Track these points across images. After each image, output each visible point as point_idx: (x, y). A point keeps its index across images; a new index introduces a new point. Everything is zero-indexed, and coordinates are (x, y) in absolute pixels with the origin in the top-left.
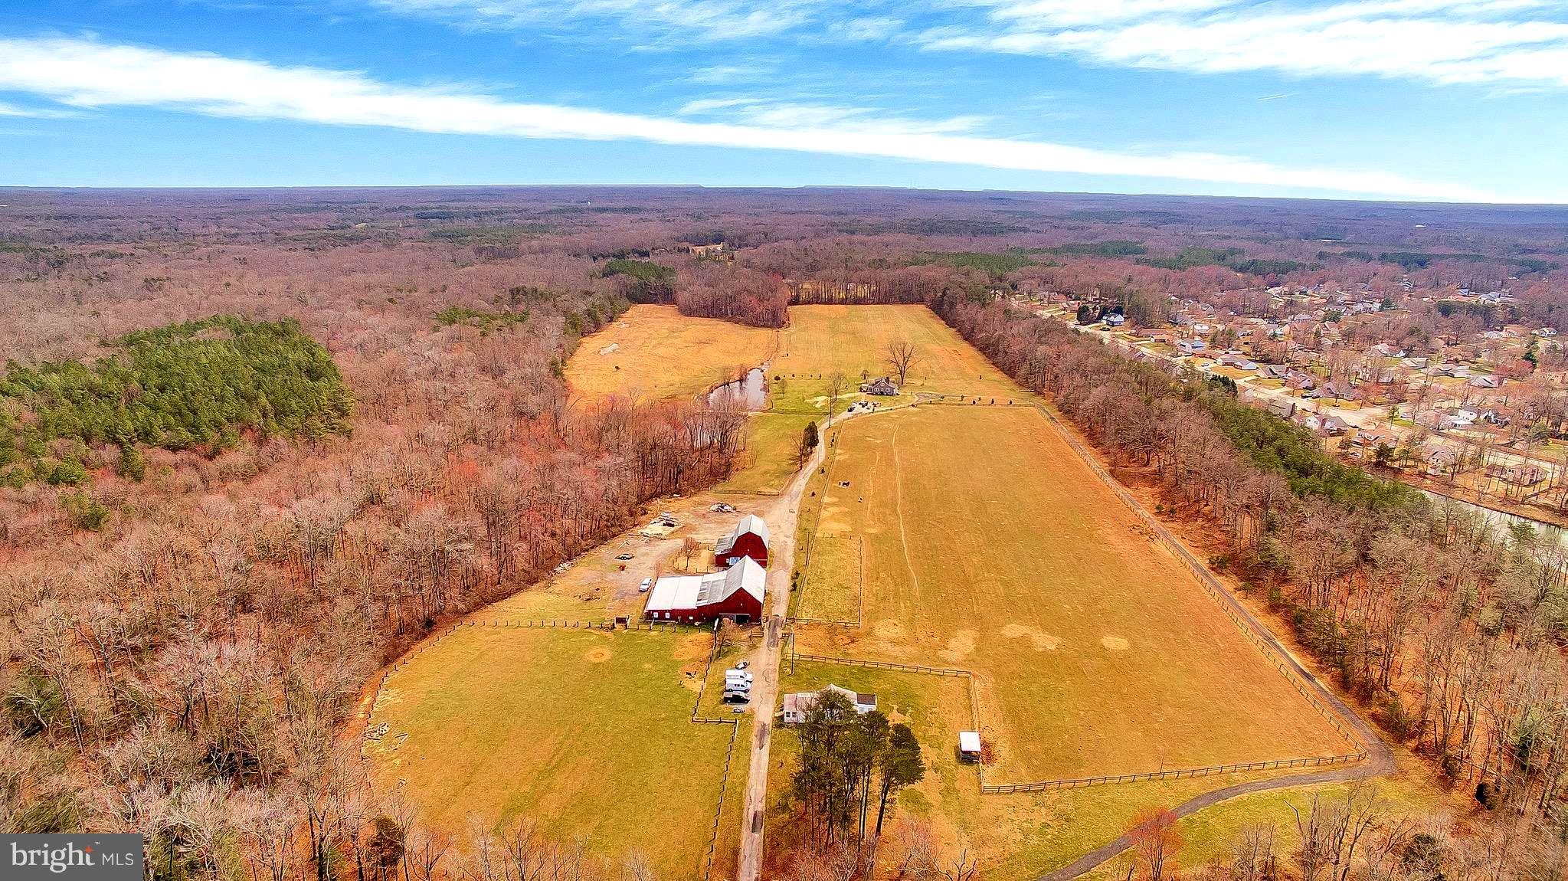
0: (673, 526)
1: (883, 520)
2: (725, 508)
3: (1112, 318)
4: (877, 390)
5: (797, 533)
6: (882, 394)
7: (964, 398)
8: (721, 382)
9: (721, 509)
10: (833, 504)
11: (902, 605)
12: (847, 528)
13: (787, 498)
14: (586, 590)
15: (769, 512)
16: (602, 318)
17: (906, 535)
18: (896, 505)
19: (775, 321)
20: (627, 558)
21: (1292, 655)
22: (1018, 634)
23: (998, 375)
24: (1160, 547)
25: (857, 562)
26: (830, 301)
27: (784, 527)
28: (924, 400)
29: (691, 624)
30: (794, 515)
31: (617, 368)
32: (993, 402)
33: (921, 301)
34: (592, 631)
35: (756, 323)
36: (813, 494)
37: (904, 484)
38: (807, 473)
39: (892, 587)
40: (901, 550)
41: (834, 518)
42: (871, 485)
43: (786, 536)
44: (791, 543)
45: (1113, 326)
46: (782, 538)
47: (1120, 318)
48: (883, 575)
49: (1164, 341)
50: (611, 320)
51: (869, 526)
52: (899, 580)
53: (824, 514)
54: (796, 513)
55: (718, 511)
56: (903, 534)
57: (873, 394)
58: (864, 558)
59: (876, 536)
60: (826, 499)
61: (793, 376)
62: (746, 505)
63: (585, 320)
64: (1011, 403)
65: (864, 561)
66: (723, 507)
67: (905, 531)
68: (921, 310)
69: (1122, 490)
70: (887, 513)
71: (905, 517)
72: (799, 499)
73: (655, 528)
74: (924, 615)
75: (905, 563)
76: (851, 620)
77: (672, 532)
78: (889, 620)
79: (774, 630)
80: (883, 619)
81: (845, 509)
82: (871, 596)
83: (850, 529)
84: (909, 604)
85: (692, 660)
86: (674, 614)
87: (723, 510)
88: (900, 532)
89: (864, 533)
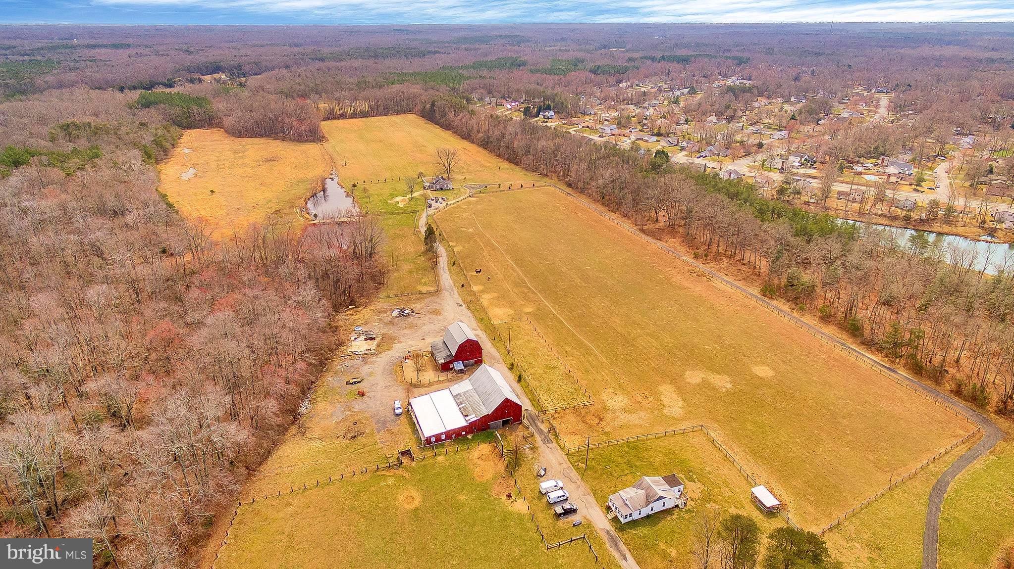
0: (374, 339)
1: (529, 299)
2: (406, 312)
3: (547, 114)
4: (438, 187)
5: (479, 324)
6: (442, 189)
7: (501, 186)
8: (309, 194)
9: (402, 314)
10: (484, 292)
11: (603, 374)
12: (510, 311)
13: (446, 293)
14: (343, 427)
15: (443, 310)
16: (168, 145)
17: (554, 309)
18: (526, 283)
19: (314, 136)
20: (358, 382)
21: (868, 355)
22: (699, 380)
23: (506, 165)
24: (718, 283)
25: (542, 341)
26: (343, 116)
27: (465, 320)
28: (474, 191)
29: (465, 438)
30: (464, 308)
31: (212, 191)
32: (522, 186)
33: (410, 111)
34: (383, 473)
35: (300, 139)
37: (517, 264)
38: (443, 267)
39: (582, 358)
40: (561, 322)
41: (493, 304)
43: (474, 329)
45: (548, 118)
47: (551, 113)
48: (568, 348)
49: (588, 127)
50: (173, 146)
51: (523, 306)
52: (581, 350)
53: (484, 301)
54: (464, 305)
55: (401, 317)
56: (551, 308)
57: (435, 191)
58: (544, 336)
59: (533, 312)
60: (475, 288)
61: (364, 182)
62: (419, 306)
63: (154, 151)
64: (534, 185)
65: (545, 339)
66: (402, 312)
67: (550, 305)
68: (412, 117)
69: (659, 244)
70: (526, 291)
71: (540, 292)
72: (456, 292)
73: (359, 345)
74: (625, 379)
75: (573, 334)
76: (582, 399)
77: (378, 346)
78: (607, 391)
79: (536, 426)
80: (602, 390)
81: (496, 295)
82: (576, 371)
83: (513, 312)
84: (607, 372)
85: (495, 478)
86: (449, 435)
87: (404, 314)
88: (548, 307)
89: (526, 313)
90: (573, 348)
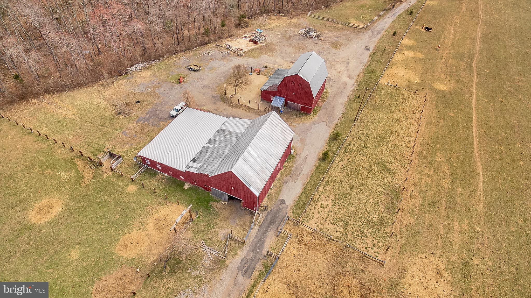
0: (257, 43)
1: (456, 75)
2: (311, 34)
5: (362, 75)
9: (307, 35)
10: (409, 48)
11: (456, 226)
12: (416, 79)
13: (369, 33)
15: (347, 45)
17: (477, 101)
18: (472, 59)
25: (414, 129)
27: (353, 64)
29: (180, 185)
30: (368, 53)
36: (394, 34)
37: (484, 39)
38: (396, 12)
39: (446, 184)
40: (469, 121)
41: (406, 64)
42: (452, 33)
43: (350, 77)
44: (351, 85)
46: (345, 79)
48: (440, 157)
51: (439, 80)
52: (458, 171)
53: (398, 57)
54: (371, 51)
55: (303, 36)
56: (474, 97)
58: (424, 123)
59: (443, 93)
60: (405, 41)
62: (330, 34)
65: (422, 129)
66: (308, 33)
67: (477, 94)
70: (462, 67)
71: (480, 75)
72: (379, 36)
74: (487, 260)
75: (471, 144)
76: (375, 242)
77: (252, 50)
78: (431, 258)
79: (265, 233)
80: (424, 251)
81: (419, 55)
82: (416, 194)
83: (418, 81)
84: (466, 227)
85: (131, 263)
86: (165, 169)
87: (308, 35)
88: (472, 95)
89: (432, 89)
90: (450, 162)
